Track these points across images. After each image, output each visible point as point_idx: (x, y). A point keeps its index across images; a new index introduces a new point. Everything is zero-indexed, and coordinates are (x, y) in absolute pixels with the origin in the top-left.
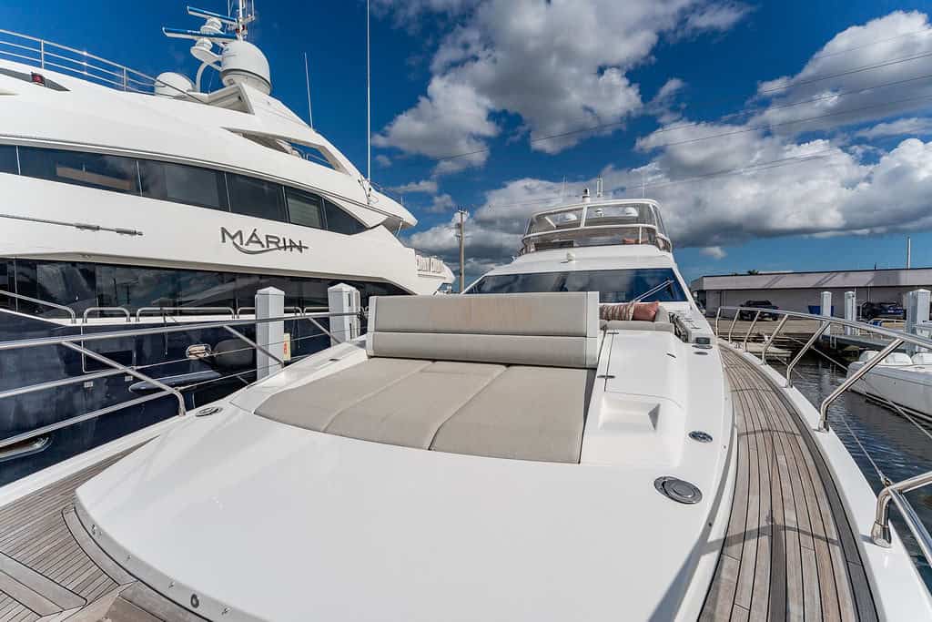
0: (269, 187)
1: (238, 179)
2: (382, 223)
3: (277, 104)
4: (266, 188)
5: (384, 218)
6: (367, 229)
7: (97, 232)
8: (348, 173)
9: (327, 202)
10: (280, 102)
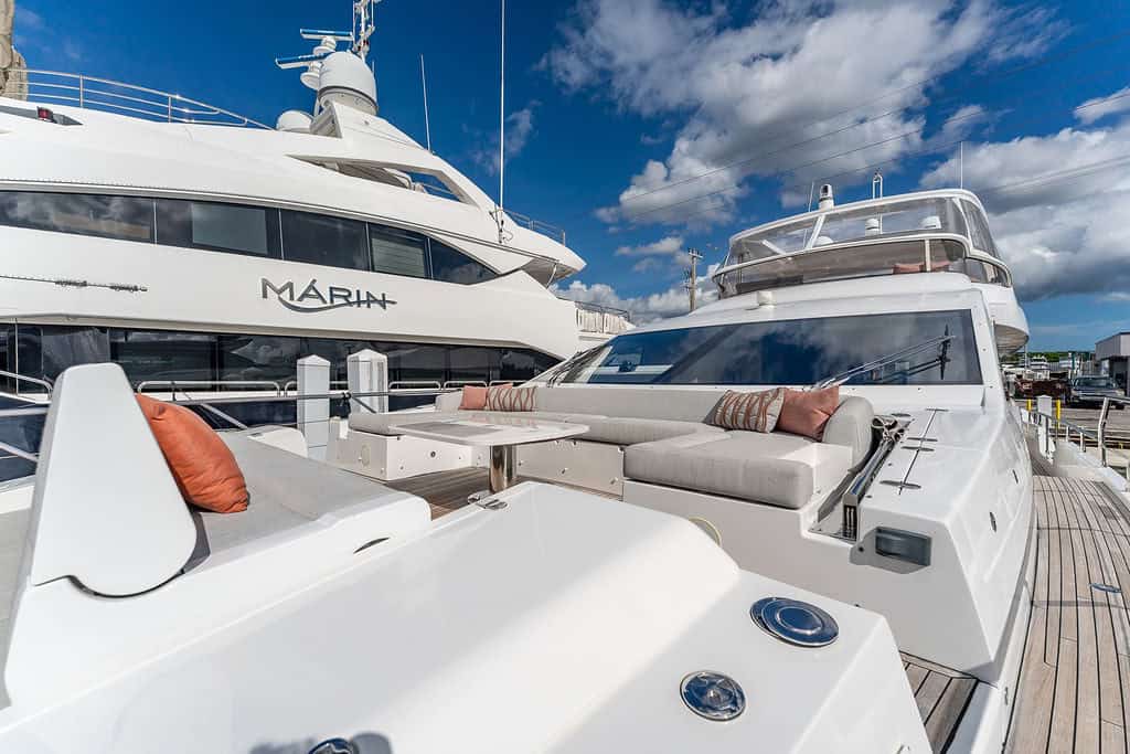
0: (343, 224)
1: (300, 217)
2: (522, 268)
3: (383, 125)
4: (340, 226)
5: (526, 260)
6: (499, 276)
7: (84, 288)
8: (475, 204)
9: (435, 242)
10: (384, 121)
